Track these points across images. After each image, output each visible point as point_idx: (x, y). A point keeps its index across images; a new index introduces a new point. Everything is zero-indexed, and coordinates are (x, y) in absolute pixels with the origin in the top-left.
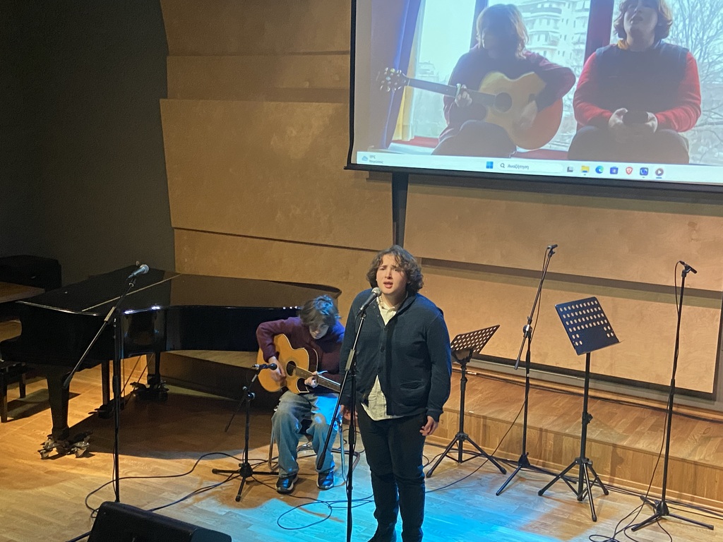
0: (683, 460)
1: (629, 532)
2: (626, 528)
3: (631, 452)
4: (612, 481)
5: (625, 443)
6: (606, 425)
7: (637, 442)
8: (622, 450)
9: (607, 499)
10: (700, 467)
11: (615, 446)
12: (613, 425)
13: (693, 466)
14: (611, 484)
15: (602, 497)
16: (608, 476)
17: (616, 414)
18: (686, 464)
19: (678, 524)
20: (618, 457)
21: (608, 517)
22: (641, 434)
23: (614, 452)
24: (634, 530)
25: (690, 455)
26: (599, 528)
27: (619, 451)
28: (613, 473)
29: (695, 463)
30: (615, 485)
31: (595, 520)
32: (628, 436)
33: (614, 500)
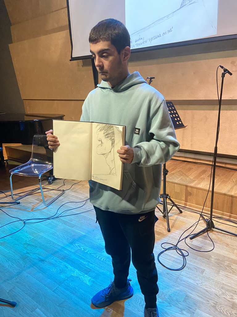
0: (225, 194)
1: (188, 240)
2: (186, 238)
3: (196, 189)
4: (186, 204)
5: (192, 185)
6: (185, 175)
7: (199, 183)
8: (190, 188)
9: (181, 216)
10: (234, 198)
11: (187, 186)
12: (189, 174)
13: (231, 198)
14: (185, 206)
15: (178, 214)
16: (184, 202)
17: (193, 168)
18: (226, 196)
19: (220, 234)
20: (189, 192)
21: (178, 228)
22: (203, 179)
23: (186, 190)
24: (191, 239)
25: (229, 191)
26: (170, 237)
27: (189, 189)
28: (186, 201)
29: (232, 196)
30: (187, 207)
31: (169, 231)
32: (195, 180)
33: (185, 216)
